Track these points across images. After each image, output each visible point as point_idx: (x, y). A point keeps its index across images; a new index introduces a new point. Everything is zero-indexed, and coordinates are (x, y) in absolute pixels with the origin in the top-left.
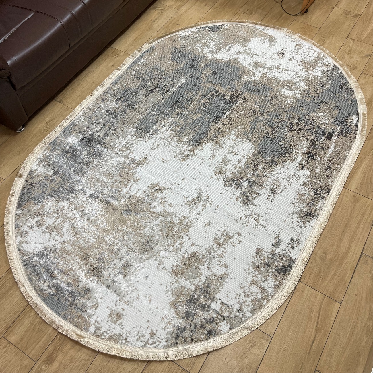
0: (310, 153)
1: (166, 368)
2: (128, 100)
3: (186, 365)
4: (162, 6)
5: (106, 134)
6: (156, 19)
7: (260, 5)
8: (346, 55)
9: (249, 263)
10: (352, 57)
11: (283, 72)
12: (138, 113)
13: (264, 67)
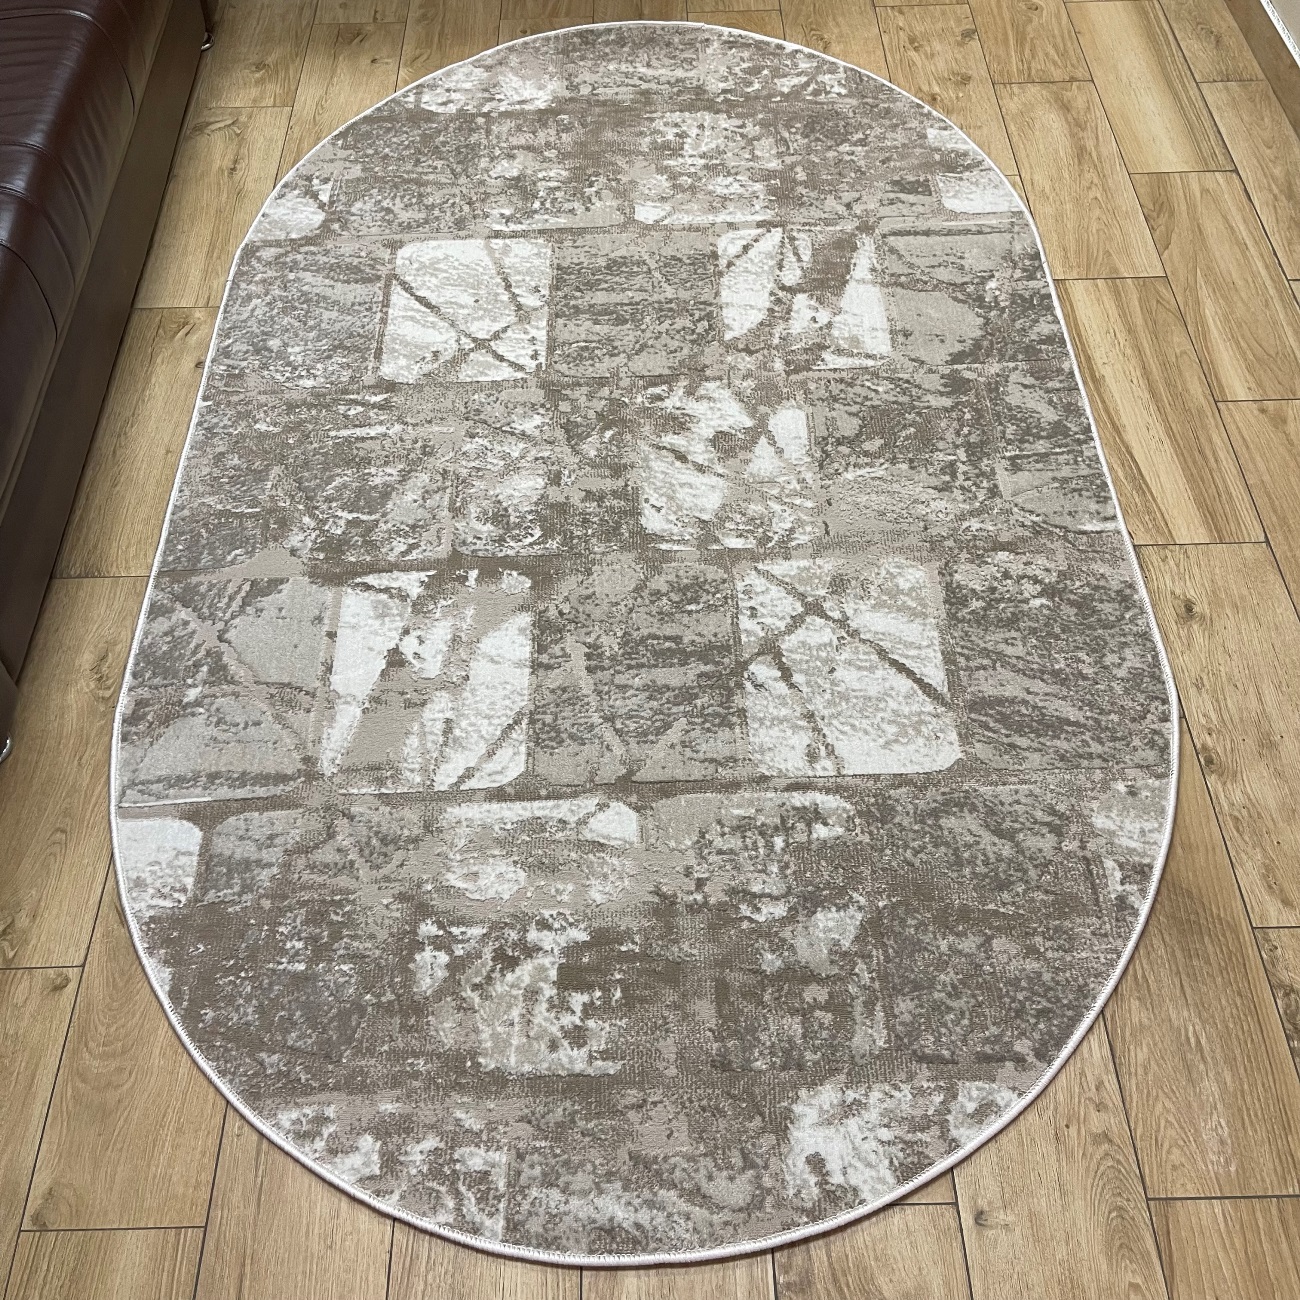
4: (222, 114)
6: (236, 162)
8: (912, 54)
10: (933, 55)
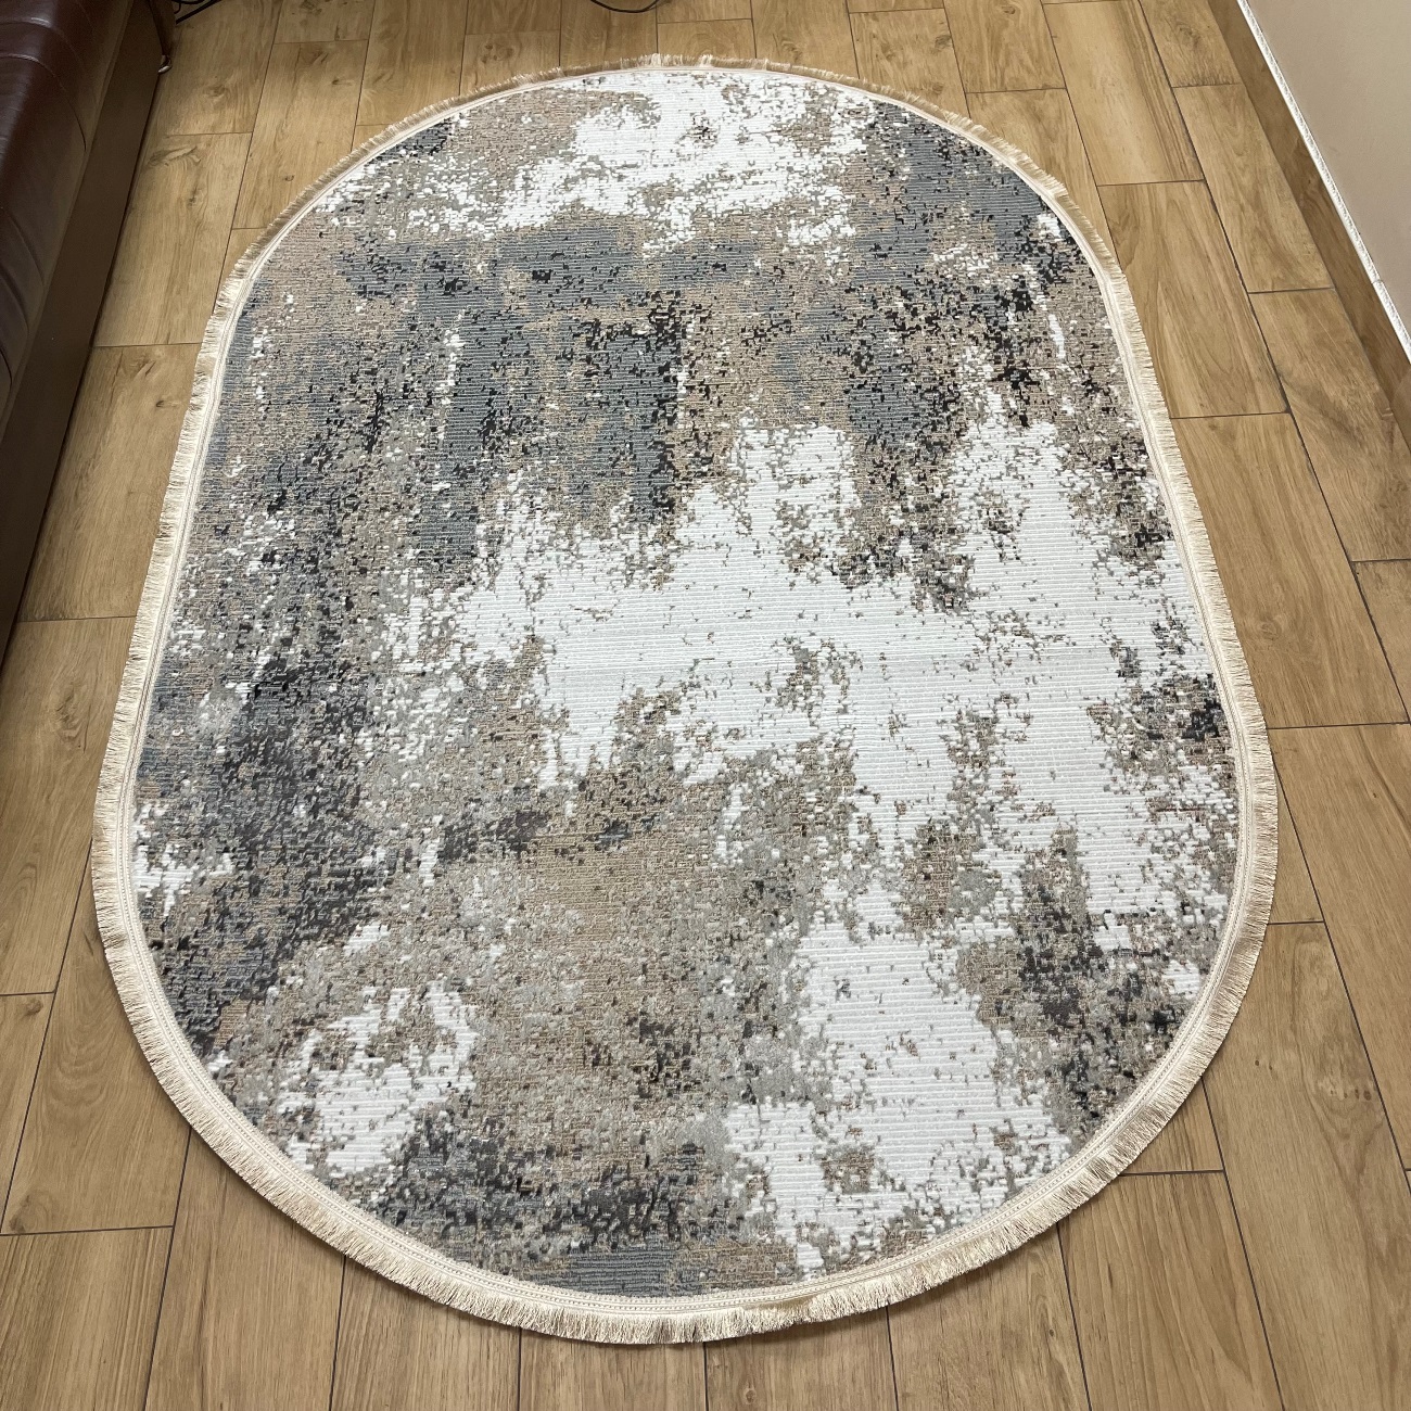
0: (1008, 372)
2: (315, 491)
3: (1169, 1159)
4: (181, 142)
5: (328, 635)
6: (195, 192)
7: (516, 18)
8: (885, 63)
9: (1101, 760)
10: (905, 64)
11: (750, 182)
12: (387, 514)
13: (680, 193)
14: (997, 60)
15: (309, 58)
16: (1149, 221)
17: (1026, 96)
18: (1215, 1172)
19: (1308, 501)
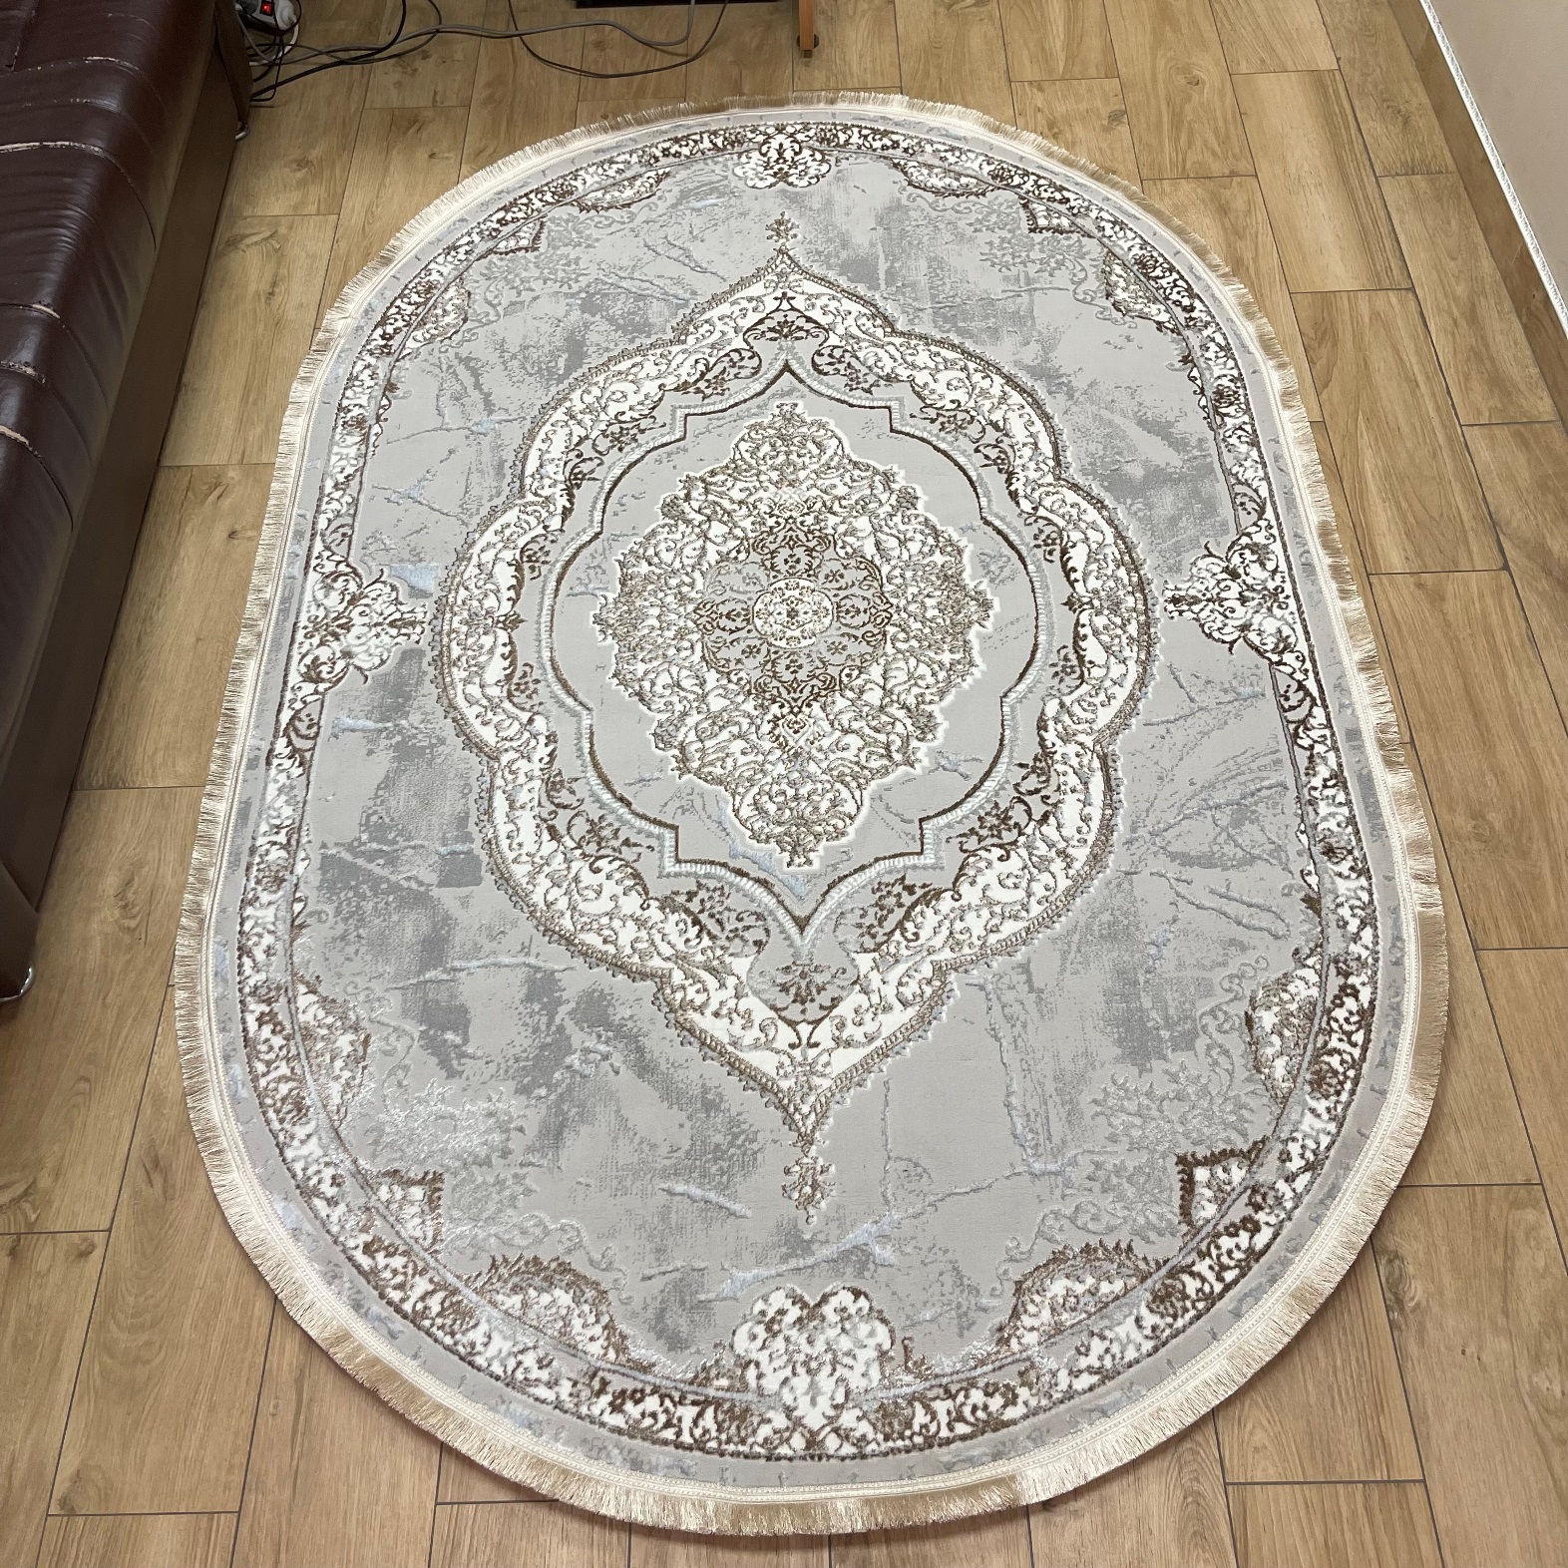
1: (1310, 1521)
3: (1362, 1467)
6: (274, 284)
14: (1177, 139)
15: (404, 125)
16: (1349, 336)
17: (1210, 184)
18: (1414, 1481)
19: (1527, 676)
